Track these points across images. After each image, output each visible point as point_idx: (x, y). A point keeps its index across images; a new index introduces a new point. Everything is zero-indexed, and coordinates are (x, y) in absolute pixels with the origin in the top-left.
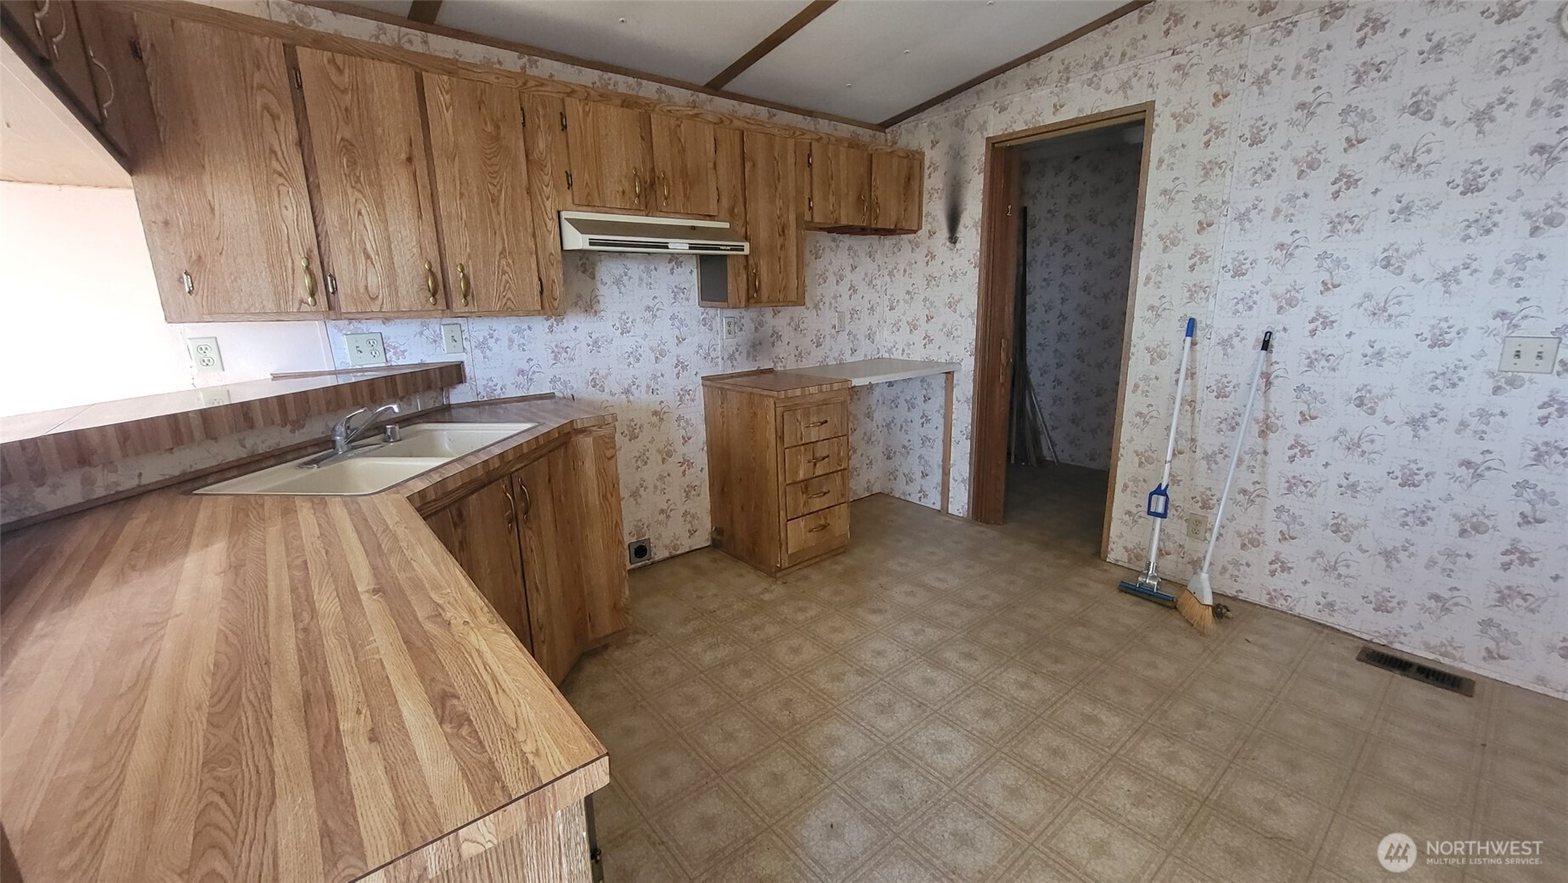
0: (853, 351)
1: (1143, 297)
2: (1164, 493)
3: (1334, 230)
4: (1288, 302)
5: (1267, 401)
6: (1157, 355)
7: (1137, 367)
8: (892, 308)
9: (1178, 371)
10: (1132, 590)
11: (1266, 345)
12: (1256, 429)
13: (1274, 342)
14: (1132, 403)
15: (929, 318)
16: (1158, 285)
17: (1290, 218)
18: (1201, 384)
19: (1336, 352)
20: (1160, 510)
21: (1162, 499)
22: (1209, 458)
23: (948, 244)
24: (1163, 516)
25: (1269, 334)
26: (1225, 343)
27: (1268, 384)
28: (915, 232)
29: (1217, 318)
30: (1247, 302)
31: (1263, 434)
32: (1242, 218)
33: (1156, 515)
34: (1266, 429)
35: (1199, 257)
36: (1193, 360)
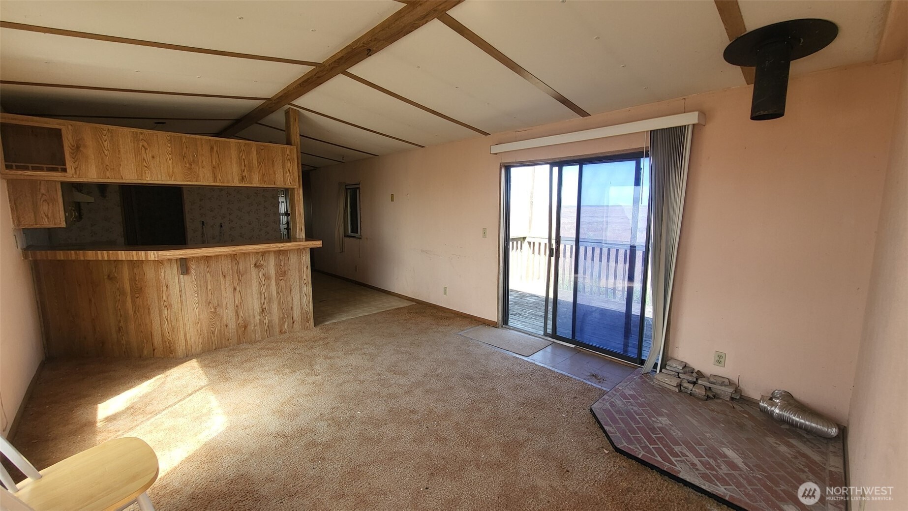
4: (223, 217)
13: (223, 226)
25: (221, 224)
29: (209, 221)
30: (214, 217)
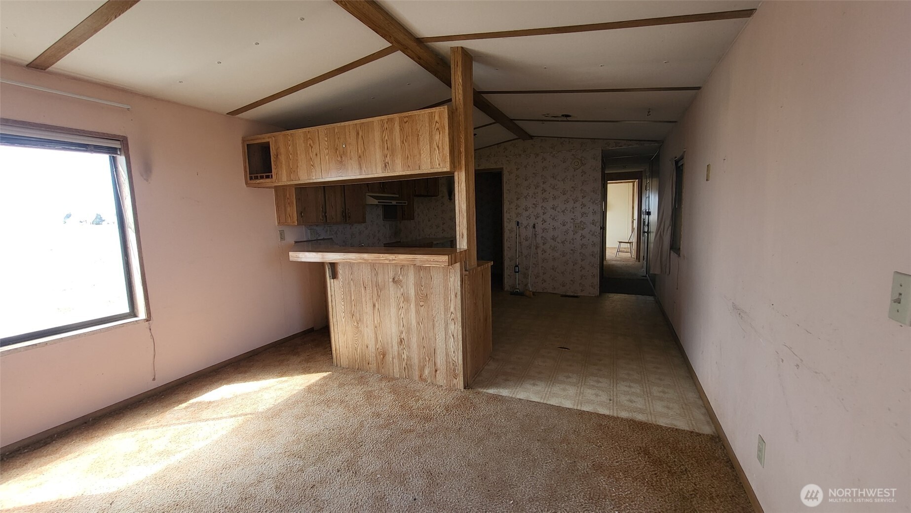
0: (419, 235)
1: (506, 216)
2: (517, 266)
3: (543, 201)
4: (537, 217)
5: (536, 241)
6: (511, 231)
7: (506, 235)
8: (429, 221)
9: (517, 235)
10: (512, 293)
11: (534, 227)
12: (535, 248)
13: (536, 226)
14: (506, 244)
15: (443, 224)
16: (509, 213)
17: (535, 198)
18: (522, 238)
19: (547, 228)
20: (517, 271)
21: (517, 268)
22: (526, 257)
23: (449, 200)
24: (518, 272)
25: (534, 224)
26: (526, 227)
27: (536, 236)
28: (437, 196)
29: (524, 221)
30: (529, 217)
31: (536, 249)
32: (526, 197)
33: (517, 272)
34: (537, 248)
35: (518, 206)
36: (519, 232)
